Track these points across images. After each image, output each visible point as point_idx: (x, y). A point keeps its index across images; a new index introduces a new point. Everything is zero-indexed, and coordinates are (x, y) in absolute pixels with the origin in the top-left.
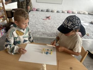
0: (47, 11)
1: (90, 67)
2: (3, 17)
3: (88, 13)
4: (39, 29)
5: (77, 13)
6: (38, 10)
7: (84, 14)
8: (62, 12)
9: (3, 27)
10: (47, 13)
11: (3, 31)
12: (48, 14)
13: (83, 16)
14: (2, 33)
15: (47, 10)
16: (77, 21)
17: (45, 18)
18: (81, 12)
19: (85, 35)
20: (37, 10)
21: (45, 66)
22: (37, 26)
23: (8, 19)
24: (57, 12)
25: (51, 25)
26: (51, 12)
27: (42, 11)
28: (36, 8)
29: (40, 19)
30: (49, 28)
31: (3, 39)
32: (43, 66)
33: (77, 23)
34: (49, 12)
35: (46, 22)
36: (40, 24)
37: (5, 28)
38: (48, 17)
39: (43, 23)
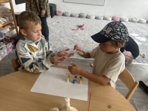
0: (80, 16)
1: (143, 107)
2: (10, 24)
3: (145, 21)
4: (65, 44)
5: (129, 21)
6: (66, 14)
7: (140, 22)
8: (104, 19)
9: (10, 39)
10: (79, 19)
11: (10, 45)
12: (81, 21)
13: (137, 26)
14: (8, 49)
15: (79, 14)
16: (120, 29)
17: (76, 28)
18: (134, 19)
19: (139, 56)
20: (63, 15)
21: (68, 101)
22: (62, 39)
23: (18, 27)
24: (95, 18)
25: (85, 39)
26: (87, 18)
27: (71, 16)
28: (63, 11)
29: (68, 29)
30: (82, 43)
31: (9, 57)
32: (65, 101)
33: (120, 31)
34: (83, 19)
35: (77, 34)
36: (68, 37)
37: (13, 41)
38: (80, 27)
39: (73, 36)
